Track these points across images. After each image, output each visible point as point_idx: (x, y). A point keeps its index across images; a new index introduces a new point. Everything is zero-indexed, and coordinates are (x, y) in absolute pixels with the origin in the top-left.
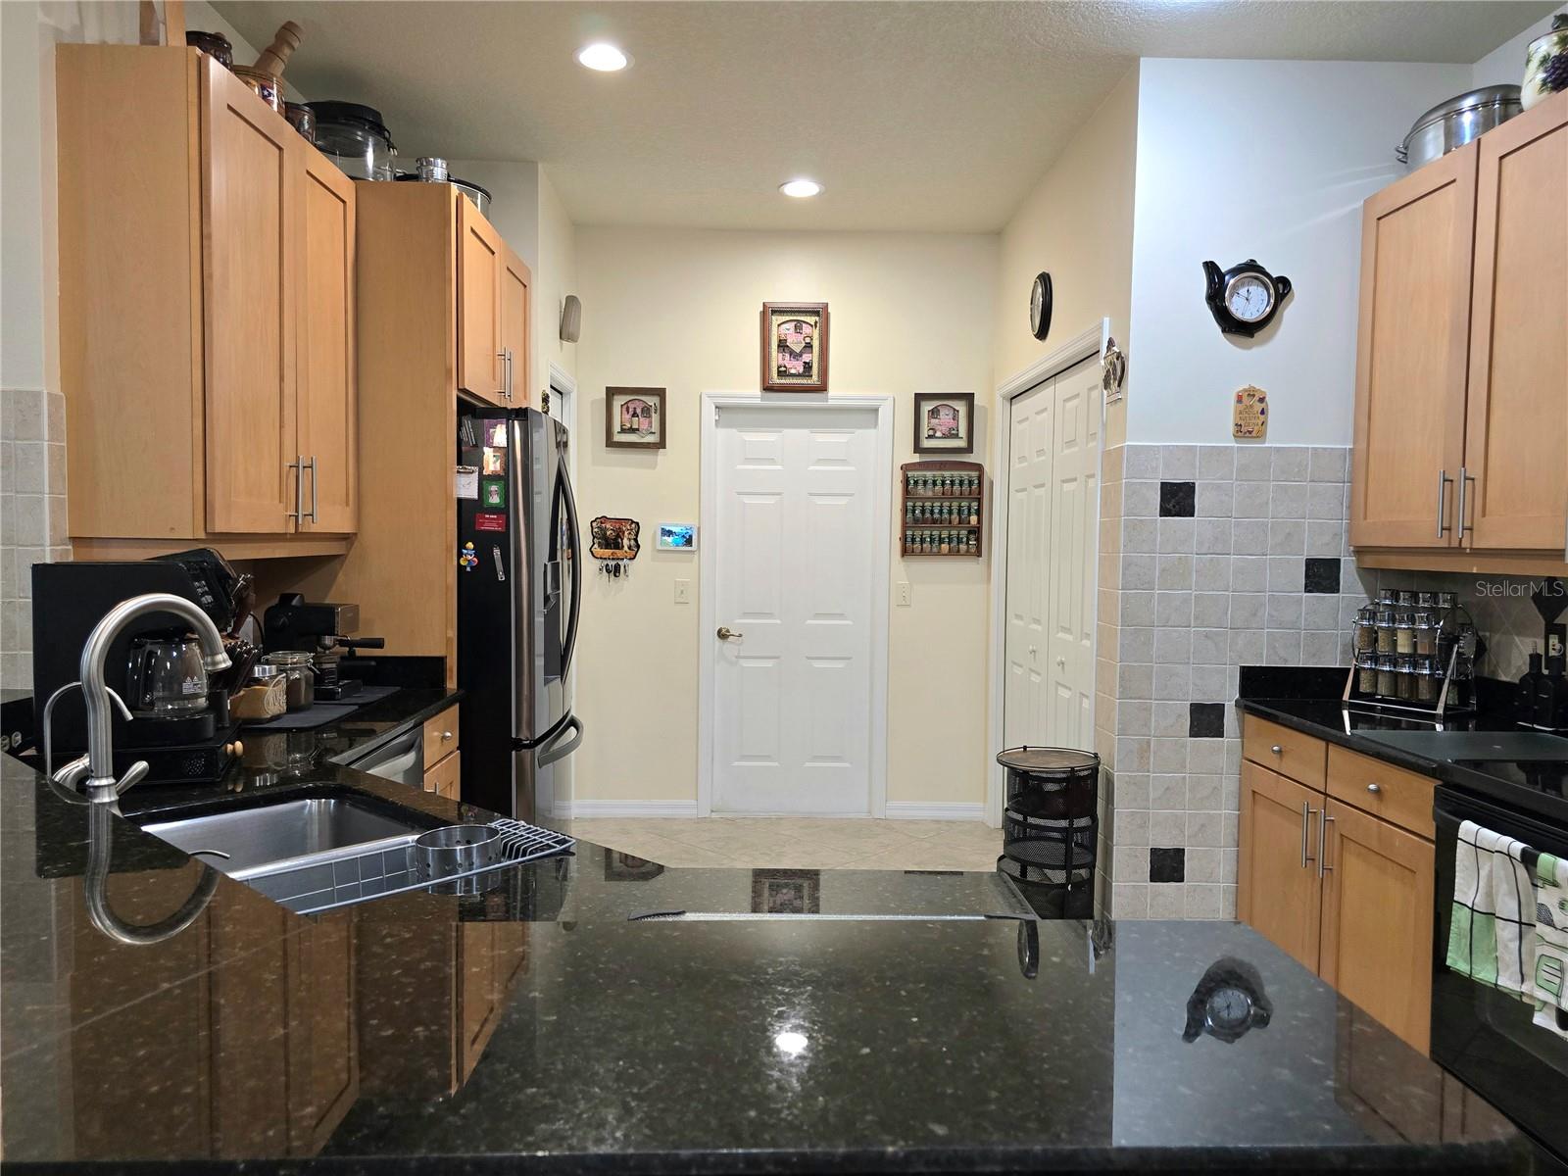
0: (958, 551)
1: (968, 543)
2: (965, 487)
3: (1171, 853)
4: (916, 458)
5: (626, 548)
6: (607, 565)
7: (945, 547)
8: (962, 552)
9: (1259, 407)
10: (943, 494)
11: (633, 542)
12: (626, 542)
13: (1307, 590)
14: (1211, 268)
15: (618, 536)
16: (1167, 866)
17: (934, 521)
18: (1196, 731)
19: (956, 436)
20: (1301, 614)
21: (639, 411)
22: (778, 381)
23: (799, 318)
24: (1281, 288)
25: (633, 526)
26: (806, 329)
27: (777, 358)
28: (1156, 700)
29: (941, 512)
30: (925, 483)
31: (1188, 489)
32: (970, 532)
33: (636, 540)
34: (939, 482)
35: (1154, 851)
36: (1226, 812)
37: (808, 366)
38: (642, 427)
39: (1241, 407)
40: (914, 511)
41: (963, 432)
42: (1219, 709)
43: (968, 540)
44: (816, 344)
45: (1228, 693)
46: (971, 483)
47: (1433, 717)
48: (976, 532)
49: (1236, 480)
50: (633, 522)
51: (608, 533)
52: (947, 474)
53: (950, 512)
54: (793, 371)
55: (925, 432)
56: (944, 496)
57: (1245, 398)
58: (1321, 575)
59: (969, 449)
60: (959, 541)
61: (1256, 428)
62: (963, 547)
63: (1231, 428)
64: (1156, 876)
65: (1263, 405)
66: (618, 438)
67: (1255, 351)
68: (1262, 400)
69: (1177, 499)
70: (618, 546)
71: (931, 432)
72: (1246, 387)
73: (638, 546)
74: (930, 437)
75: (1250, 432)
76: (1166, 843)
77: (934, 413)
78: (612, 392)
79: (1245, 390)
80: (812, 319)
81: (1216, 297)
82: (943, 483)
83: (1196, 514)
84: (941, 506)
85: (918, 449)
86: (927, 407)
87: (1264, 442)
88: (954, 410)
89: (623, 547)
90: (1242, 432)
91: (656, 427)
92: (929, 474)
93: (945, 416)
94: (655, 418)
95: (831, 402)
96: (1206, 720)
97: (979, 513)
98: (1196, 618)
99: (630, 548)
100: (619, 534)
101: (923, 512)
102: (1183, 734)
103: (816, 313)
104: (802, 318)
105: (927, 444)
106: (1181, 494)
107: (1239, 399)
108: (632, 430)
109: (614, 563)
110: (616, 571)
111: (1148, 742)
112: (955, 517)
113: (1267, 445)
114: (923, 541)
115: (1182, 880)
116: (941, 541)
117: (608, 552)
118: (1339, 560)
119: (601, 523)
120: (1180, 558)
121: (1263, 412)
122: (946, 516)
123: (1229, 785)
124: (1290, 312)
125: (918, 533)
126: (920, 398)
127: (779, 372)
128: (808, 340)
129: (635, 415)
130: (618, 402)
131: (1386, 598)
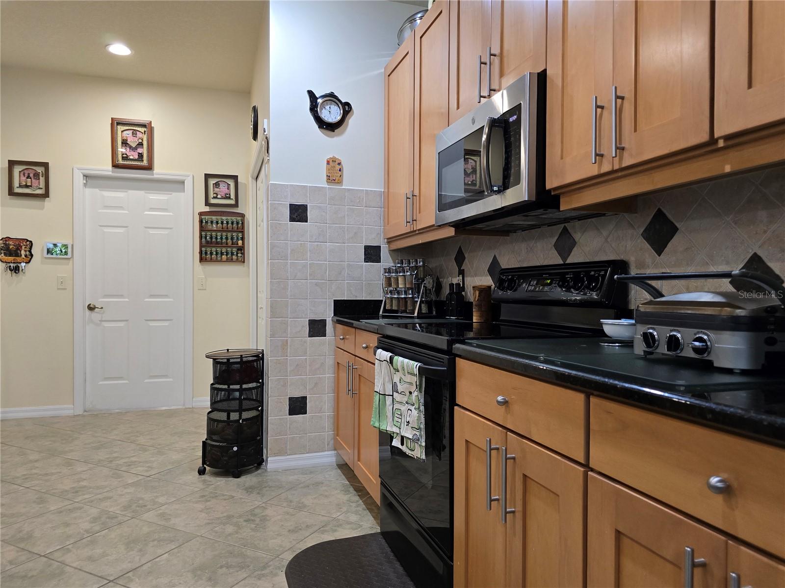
0: (232, 259)
1: (237, 255)
2: (235, 225)
3: (300, 399)
4: (207, 209)
5: (23, 256)
6: (10, 266)
7: (224, 257)
8: (234, 260)
9: (338, 167)
10: (222, 228)
11: (28, 253)
12: (23, 253)
13: (365, 261)
14: (311, 94)
15: (18, 249)
16: (298, 406)
17: (217, 243)
18: (312, 334)
19: (229, 198)
20: (363, 273)
21: (31, 175)
22: (122, 163)
23: (134, 128)
24: (347, 108)
25: (28, 243)
26: (139, 135)
27: (121, 150)
28: (290, 318)
29: (221, 238)
30: (212, 222)
31: (304, 208)
32: (238, 250)
33: (30, 251)
34: (220, 222)
35: (290, 399)
36: (328, 376)
37: (141, 156)
38: (33, 185)
39: (329, 167)
40: (206, 238)
41: (233, 196)
42: (323, 323)
43: (237, 254)
44: (145, 143)
45: (328, 314)
46: (238, 223)
47: (413, 318)
48: (241, 249)
49: (329, 204)
50: (28, 240)
51: (11, 247)
52: (224, 218)
53: (227, 238)
54: (131, 157)
55: (211, 195)
56: (222, 230)
57: (331, 162)
58: (372, 254)
59: (236, 205)
60: (232, 254)
61: (337, 178)
62: (234, 257)
63: (325, 178)
64: (292, 412)
65: (340, 167)
66: (17, 190)
67: (335, 139)
68: (339, 164)
69: (298, 213)
70: (18, 255)
71: (215, 195)
72: (332, 157)
73: (32, 255)
74: (214, 198)
75: (334, 180)
76: (297, 394)
77: (217, 185)
78: (12, 164)
79: (331, 158)
80: (142, 130)
81: (314, 109)
82: (222, 223)
83: (308, 221)
84: (222, 235)
85: (207, 203)
86: (212, 182)
87: (342, 186)
88: (228, 184)
89: (21, 255)
90: (330, 180)
91: (42, 185)
92: (214, 218)
93: (223, 188)
94: (42, 179)
95: (155, 176)
96: (317, 328)
97: (243, 239)
98: (310, 275)
99: (26, 256)
100: (19, 248)
101: (211, 238)
102: (305, 336)
103: (144, 126)
104: (136, 129)
105: (213, 201)
106: (300, 210)
107: (328, 163)
108: (27, 186)
109: (15, 265)
110: (16, 270)
111: (287, 341)
112: (229, 241)
113: (343, 187)
114: (211, 254)
115: (306, 413)
116: (222, 254)
117: (11, 259)
118: (380, 246)
119: (6, 241)
120: (301, 244)
121: (340, 170)
122: (224, 240)
123: (330, 362)
124: (352, 121)
125: (209, 250)
126: (207, 176)
127: (123, 157)
128: (140, 141)
129: (28, 177)
130: (17, 170)
131: (398, 263)
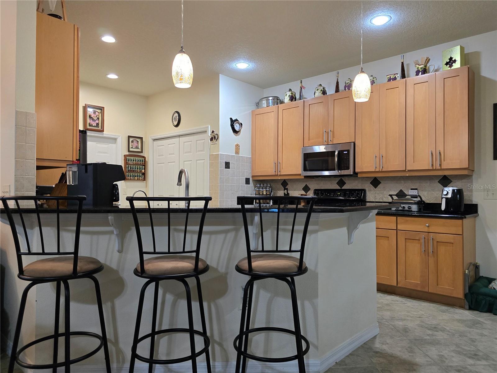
0: (140, 179)
1: (142, 177)
2: (141, 162)
4: (128, 153)
7: (136, 178)
8: (141, 179)
10: (136, 163)
13: (246, 184)
14: (231, 119)
17: (133, 171)
19: (138, 148)
20: (245, 188)
22: (89, 127)
23: (95, 110)
24: (241, 125)
26: (97, 113)
27: (88, 121)
29: (135, 169)
30: (131, 160)
31: (229, 163)
32: (142, 174)
34: (135, 160)
37: (98, 124)
40: (128, 168)
41: (140, 147)
43: (142, 176)
44: (100, 118)
46: (142, 161)
48: (144, 174)
49: (236, 162)
52: (137, 158)
53: (138, 169)
54: (94, 125)
55: (130, 147)
56: (136, 164)
57: (237, 146)
59: (142, 152)
60: (140, 176)
61: (238, 152)
62: (141, 178)
63: (234, 152)
67: (238, 137)
69: (227, 165)
71: (132, 147)
74: (132, 148)
77: (132, 141)
79: (237, 144)
80: (99, 111)
81: (232, 125)
82: (136, 161)
83: (230, 168)
84: (135, 167)
85: (129, 151)
86: (131, 140)
88: (137, 141)
90: (236, 152)
92: (132, 158)
93: (135, 143)
95: (104, 135)
97: (144, 169)
101: (131, 168)
103: (101, 109)
104: (96, 110)
105: (131, 150)
112: (139, 170)
113: (239, 155)
114: (131, 176)
116: (135, 176)
118: (250, 178)
120: (228, 177)
121: (239, 149)
122: (136, 169)
124: (242, 130)
125: (129, 174)
126: (129, 137)
127: (89, 125)
128: (98, 117)
